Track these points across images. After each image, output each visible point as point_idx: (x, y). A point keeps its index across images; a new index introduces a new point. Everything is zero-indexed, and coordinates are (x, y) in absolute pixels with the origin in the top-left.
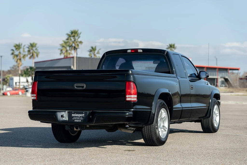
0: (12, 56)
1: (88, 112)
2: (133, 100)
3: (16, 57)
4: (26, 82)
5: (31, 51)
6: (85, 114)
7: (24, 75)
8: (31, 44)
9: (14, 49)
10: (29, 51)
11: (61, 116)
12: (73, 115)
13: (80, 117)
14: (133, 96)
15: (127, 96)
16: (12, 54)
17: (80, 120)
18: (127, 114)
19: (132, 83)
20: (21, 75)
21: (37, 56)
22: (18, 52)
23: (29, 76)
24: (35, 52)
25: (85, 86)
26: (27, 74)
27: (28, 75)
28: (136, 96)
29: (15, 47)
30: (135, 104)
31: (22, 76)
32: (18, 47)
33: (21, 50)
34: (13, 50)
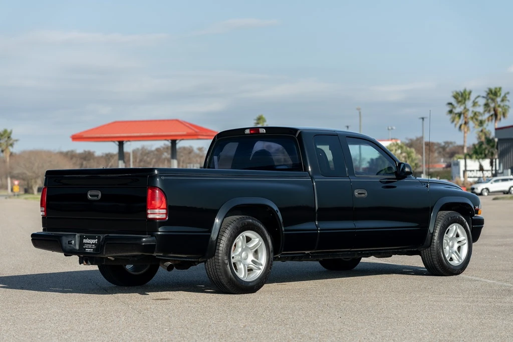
0: (449, 117)
1: (102, 236)
2: (158, 217)
3: (457, 119)
4: (480, 170)
5: (492, 105)
6: (99, 238)
7: (474, 156)
8: (491, 91)
9: (453, 101)
10: (487, 105)
11: (67, 243)
12: (85, 241)
13: (93, 244)
14: (157, 211)
15: (149, 211)
16: (451, 112)
17: (92, 249)
18: (144, 239)
19: (157, 191)
20: (468, 157)
21: (504, 115)
22: (462, 107)
23: (485, 157)
24: (499, 106)
25: (100, 195)
26: (481, 154)
27: (483, 155)
28: (164, 211)
29: (455, 97)
30: (162, 223)
31: (471, 157)
32: (462, 97)
33: (469, 104)
34: (450, 104)
